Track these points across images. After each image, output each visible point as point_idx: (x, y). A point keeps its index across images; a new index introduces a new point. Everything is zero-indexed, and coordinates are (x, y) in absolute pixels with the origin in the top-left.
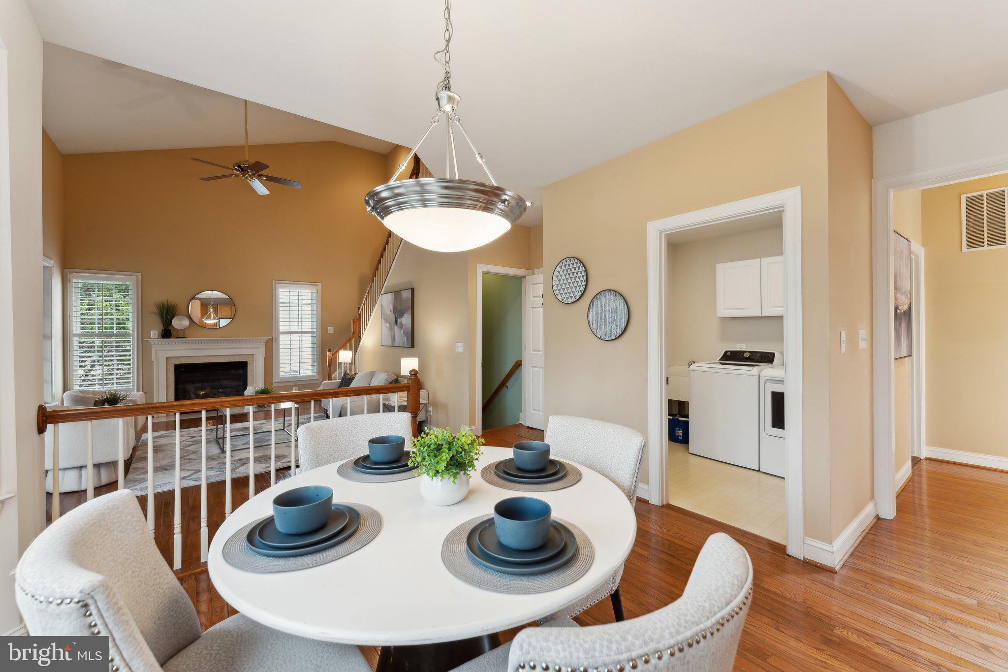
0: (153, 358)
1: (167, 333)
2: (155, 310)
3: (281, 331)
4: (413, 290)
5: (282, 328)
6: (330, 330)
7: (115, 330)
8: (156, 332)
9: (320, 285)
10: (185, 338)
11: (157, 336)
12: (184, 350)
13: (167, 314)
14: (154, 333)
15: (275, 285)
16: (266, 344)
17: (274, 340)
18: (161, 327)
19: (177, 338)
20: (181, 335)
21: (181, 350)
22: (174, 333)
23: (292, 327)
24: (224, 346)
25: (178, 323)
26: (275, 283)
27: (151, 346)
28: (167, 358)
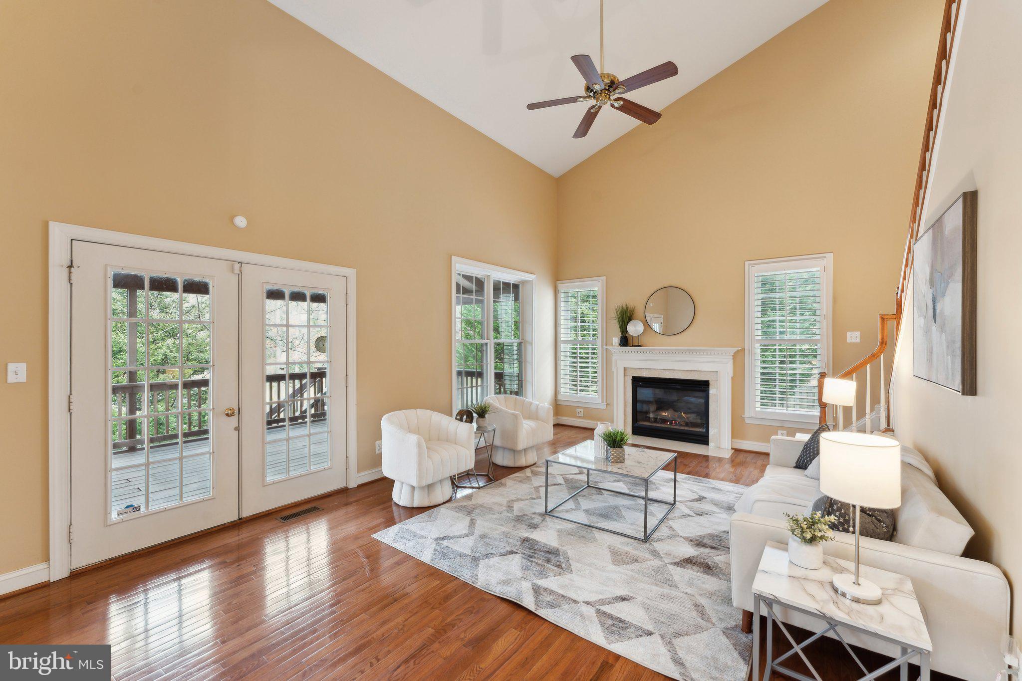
1: (625, 341)
2: (616, 315)
5: (760, 334)
6: (853, 337)
8: (616, 339)
9: (830, 256)
10: (641, 346)
11: (616, 344)
12: (640, 360)
13: (624, 318)
14: (613, 340)
15: (749, 267)
16: (735, 357)
17: (747, 352)
18: (619, 333)
19: (633, 346)
20: (637, 343)
21: (637, 360)
22: (630, 340)
25: (634, 329)
27: (613, 356)
28: (625, 368)
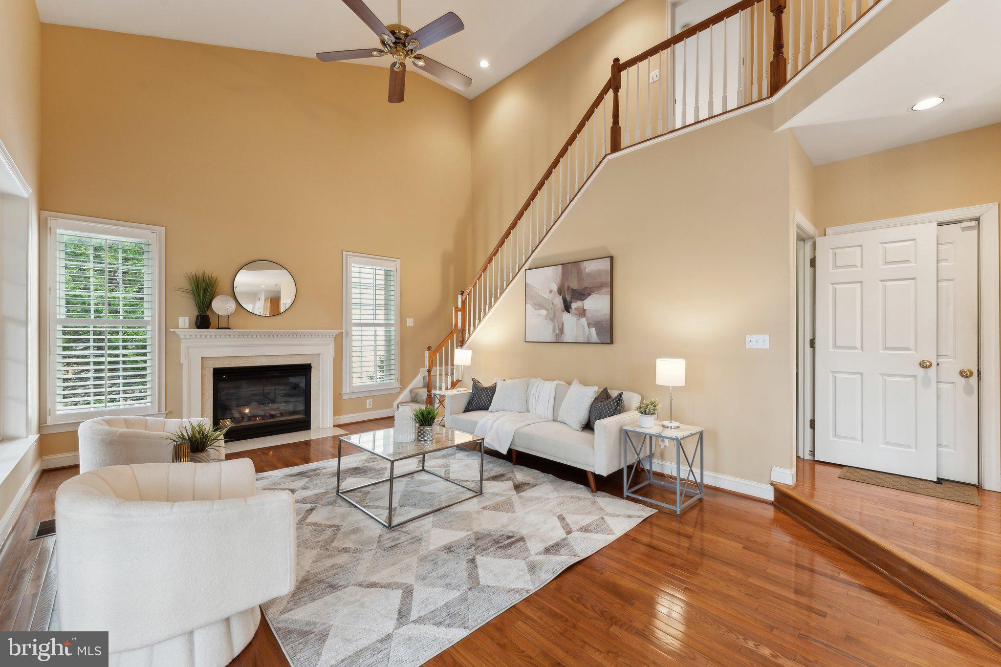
0: (183, 360)
1: (203, 321)
2: (187, 285)
3: (354, 321)
4: (612, 258)
5: (355, 318)
6: (410, 322)
7: (121, 314)
8: (187, 319)
9: (399, 261)
10: (230, 329)
11: (187, 326)
12: (228, 346)
13: (205, 291)
14: (184, 321)
15: (346, 258)
16: (336, 339)
17: (345, 334)
18: (195, 312)
19: (218, 328)
20: (225, 325)
21: (223, 346)
22: (213, 320)
23: (363, 317)
25: (221, 306)
26: (347, 255)
27: (178, 341)
28: (203, 359)
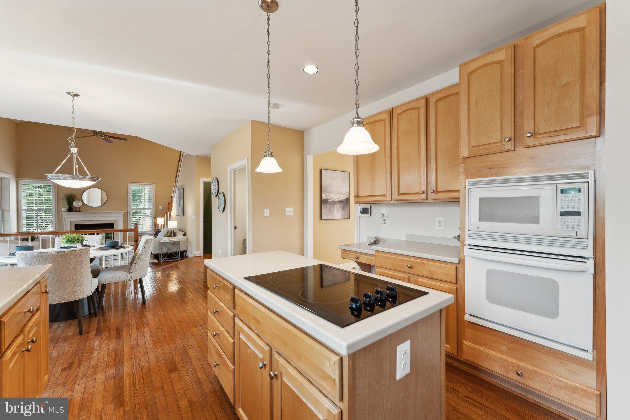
0: (64, 222)
1: (70, 209)
2: (64, 197)
3: (132, 208)
4: (183, 189)
6: (160, 208)
7: (44, 207)
8: (65, 209)
9: (154, 184)
10: (80, 211)
11: (65, 211)
12: (80, 217)
13: (71, 199)
14: (64, 209)
16: (124, 214)
17: (128, 213)
18: (67, 206)
19: (76, 211)
20: (78, 210)
21: (77, 217)
22: (74, 209)
24: (101, 216)
25: (75, 204)
26: (129, 184)
27: (62, 215)
28: (71, 221)
